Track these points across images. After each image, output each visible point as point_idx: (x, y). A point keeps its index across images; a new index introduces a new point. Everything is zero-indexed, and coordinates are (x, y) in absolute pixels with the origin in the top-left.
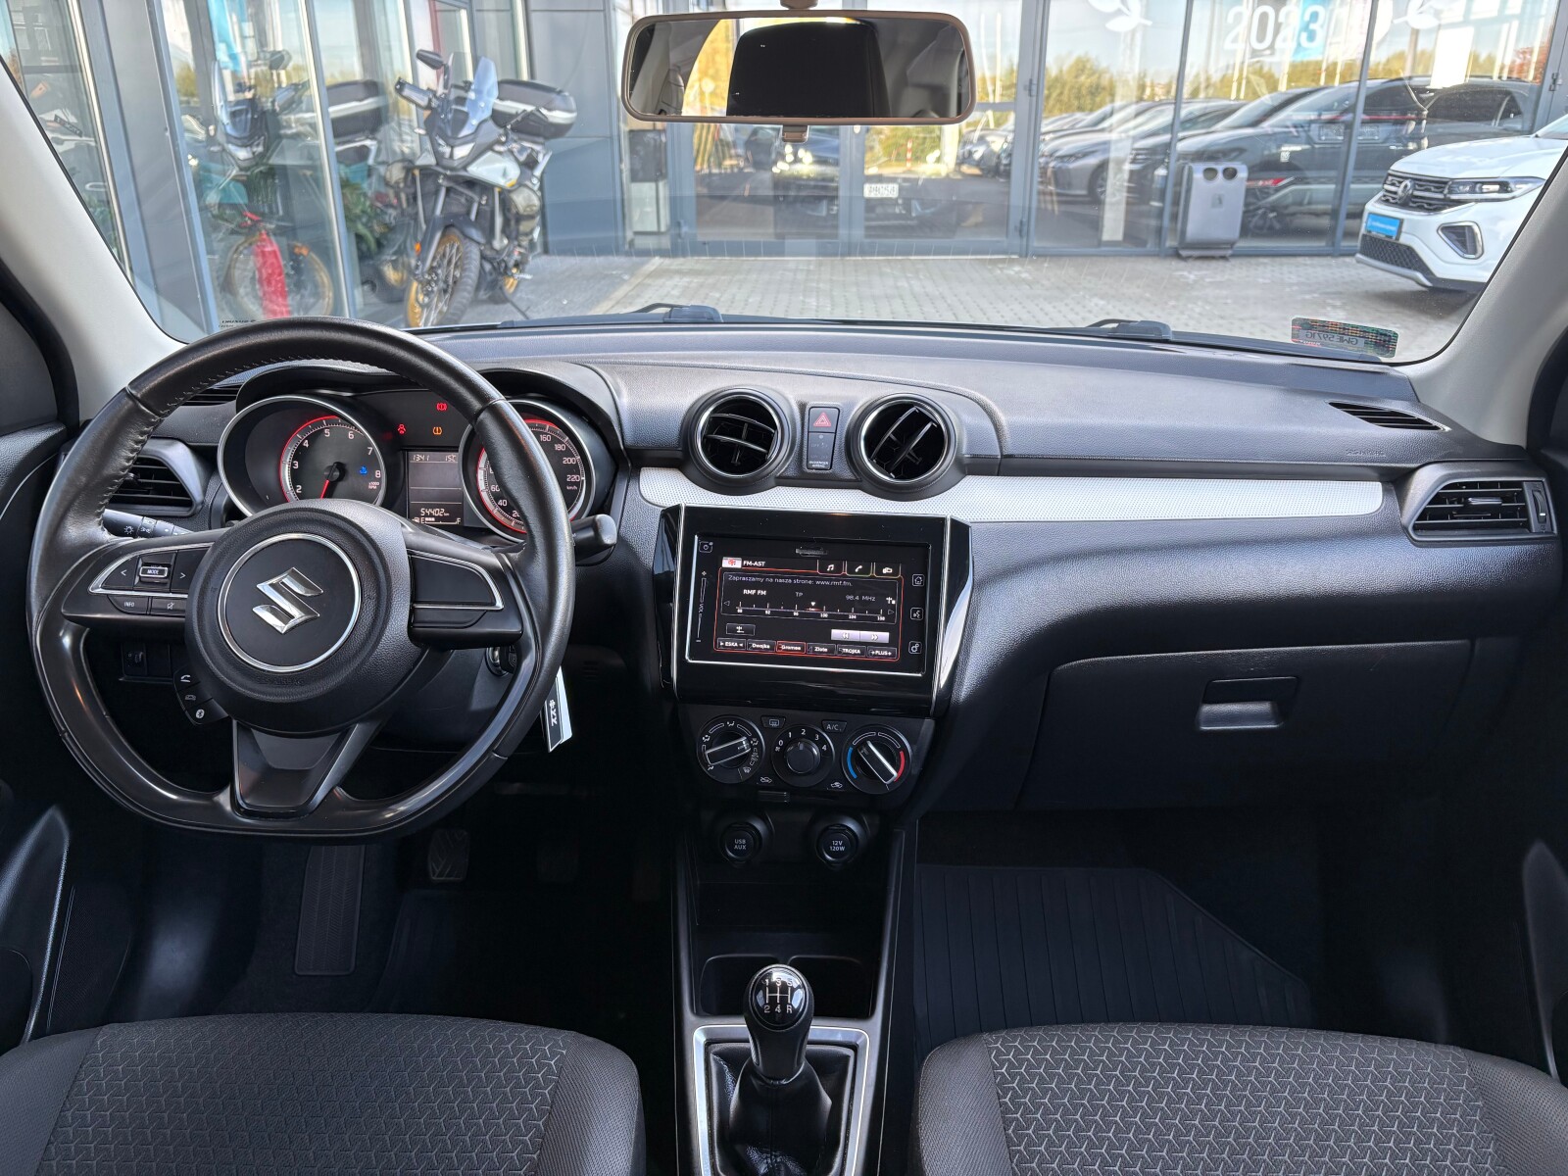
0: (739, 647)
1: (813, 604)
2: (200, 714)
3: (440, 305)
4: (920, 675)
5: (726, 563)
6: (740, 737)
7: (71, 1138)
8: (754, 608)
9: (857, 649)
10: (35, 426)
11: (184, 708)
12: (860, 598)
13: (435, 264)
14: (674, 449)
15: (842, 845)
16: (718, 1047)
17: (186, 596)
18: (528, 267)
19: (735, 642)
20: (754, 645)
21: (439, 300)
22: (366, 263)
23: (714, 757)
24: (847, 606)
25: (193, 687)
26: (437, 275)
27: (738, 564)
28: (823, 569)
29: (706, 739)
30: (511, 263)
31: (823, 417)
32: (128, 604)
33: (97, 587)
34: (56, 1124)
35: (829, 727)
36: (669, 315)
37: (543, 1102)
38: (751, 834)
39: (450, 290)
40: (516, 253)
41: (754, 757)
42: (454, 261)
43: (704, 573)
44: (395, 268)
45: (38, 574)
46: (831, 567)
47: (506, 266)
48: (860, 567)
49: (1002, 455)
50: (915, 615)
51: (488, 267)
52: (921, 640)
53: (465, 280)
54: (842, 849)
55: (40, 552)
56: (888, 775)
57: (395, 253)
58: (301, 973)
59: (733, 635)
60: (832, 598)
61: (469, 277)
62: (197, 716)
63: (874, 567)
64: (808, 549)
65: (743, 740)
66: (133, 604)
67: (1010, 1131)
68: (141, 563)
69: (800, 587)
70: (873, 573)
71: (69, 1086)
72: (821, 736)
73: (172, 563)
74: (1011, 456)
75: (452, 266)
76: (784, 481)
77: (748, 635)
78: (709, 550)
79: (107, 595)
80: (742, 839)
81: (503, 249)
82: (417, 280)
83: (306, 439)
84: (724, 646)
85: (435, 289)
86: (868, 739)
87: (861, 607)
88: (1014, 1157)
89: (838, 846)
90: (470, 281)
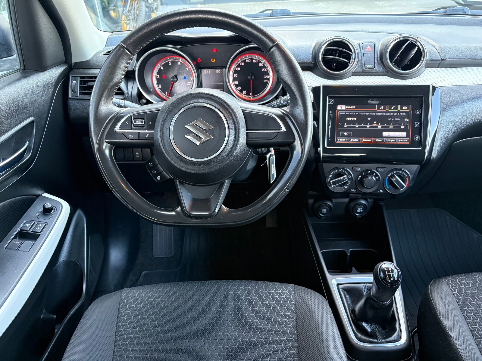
0: (346, 141)
1: (375, 122)
2: (159, 178)
3: (133, 24)
4: (420, 148)
5: (339, 108)
6: (343, 175)
7: (124, 333)
8: (351, 125)
9: (393, 139)
10: (58, 65)
11: (152, 176)
12: (394, 119)
13: (130, 9)
14: (311, 63)
15: (362, 210)
16: (341, 286)
17: (153, 131)
18: (159, 9)
19: (344, 139)
20: (352, 140)
21: (133, 22)
22: (105, 10)
23: (334, 183)
24: (389, 123)
25: (155, 167)
26: (131, 13)
27: (344, 107)
28: (379, 108)
29: (330, 176)
30: (154, 8)
31: (369, 47)
32: (130, 136)
33: (117, 129)
34: (116, 328)
35: (380, 170)
36: (272, 13)
37: (292, 312)
38: (328, 207)
39: (136, 18)
40: (155, 5)
41: (349, 182)
42: (136, 8)
43: (331, 112)
44: (114, 12)
45: (94, 125)
46: (382, 108)
47: (153, 9)
48: (394, 107)
49: (442, 59)
50: (417, 125)
51: (147, 10)
52: (420, 134)
53: (140, 15)
54: (362, 211)
55: (93, 116)
56: (403, 187)
57: (114, 6)
58: (156, 257)
59: (343, 136)
60: (383, 120)
61: (142, 13)
62: (158, 179)
63: (399, 106)
64: (373, 100)
65: (345, 176)
66: (132, 136)
67: (465, 315)
68: (133, 118)
69: (369, 116)
70: (399, 109)
71: (117, 314)
72: (376, 173)
73: (145, 118)
74: (445, 60)
75: (136, 10)
76: (355, 74)
77: (349, 136)
78: (332, 102)
79: (122, 132)
80: (325, 209)
81: (152, 3)
82: (124, 15)
83: (162, 66)
84: (340, 141)
85: (131, 18)
86: (396, 174)
87: (395, 123)
88: (469, 324)
89: (360, 210)
90: (143, 15)
